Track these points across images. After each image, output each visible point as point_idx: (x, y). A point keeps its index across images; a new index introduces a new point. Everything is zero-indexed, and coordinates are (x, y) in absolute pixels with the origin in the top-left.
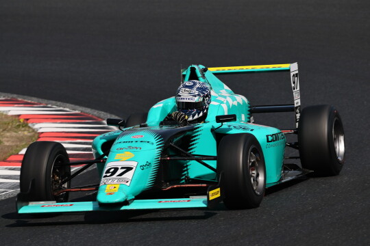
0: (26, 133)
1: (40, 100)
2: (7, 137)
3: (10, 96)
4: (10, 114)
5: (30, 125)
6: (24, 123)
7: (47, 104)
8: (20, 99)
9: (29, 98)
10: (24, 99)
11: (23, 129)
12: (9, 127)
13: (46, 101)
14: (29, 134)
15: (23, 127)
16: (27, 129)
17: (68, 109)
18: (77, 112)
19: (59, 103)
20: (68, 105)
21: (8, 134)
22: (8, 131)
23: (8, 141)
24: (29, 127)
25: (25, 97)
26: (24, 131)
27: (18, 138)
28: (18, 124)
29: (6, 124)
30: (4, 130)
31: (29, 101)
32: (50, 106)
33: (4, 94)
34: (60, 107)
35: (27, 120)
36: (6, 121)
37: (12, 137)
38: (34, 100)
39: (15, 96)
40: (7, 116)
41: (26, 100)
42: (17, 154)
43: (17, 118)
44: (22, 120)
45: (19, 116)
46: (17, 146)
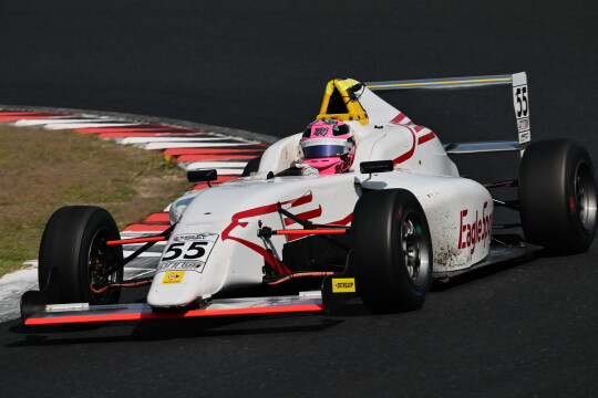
0: (175, 178)
1: (197, 126)
2: (145, 185)
3: (147, 120)
4: (149, 147)
5: (181, 165)
6: (171, 162)
7: (207, 132)
8: (164, 124)
9: (179, 122)
10: (172, 123)
11: (170, 172)
12: (149, 169)
13: (206, 127)
14: (180, 180)
15: (170, 168)
16: (177, 171)
17: (240, 139)
18: (255, 143)
19: (226, 130)
20: (240, 132)
21: (146, 180)
22: (147, 176)
23: (147, 191)
24: (180, 169)
25: (173, 120)
26: (172, 174)
27: (162, 186)
28: (162, 163)
29: (142, 164)
30: (140, 174)
31: (179, 127)
32: (211, 134)
33: (139, 117)
34: (228, 135)
35: (177, 156)
36: (142, 159)
37: (151, 185)
38: (188, 125)
39: (156, 119)
40: (144, 152)
41: (174, 126)
42: (162, 212)
43: (160, 155)
44: (168, 158)
45: (164, 150)
46: (161, 199)
